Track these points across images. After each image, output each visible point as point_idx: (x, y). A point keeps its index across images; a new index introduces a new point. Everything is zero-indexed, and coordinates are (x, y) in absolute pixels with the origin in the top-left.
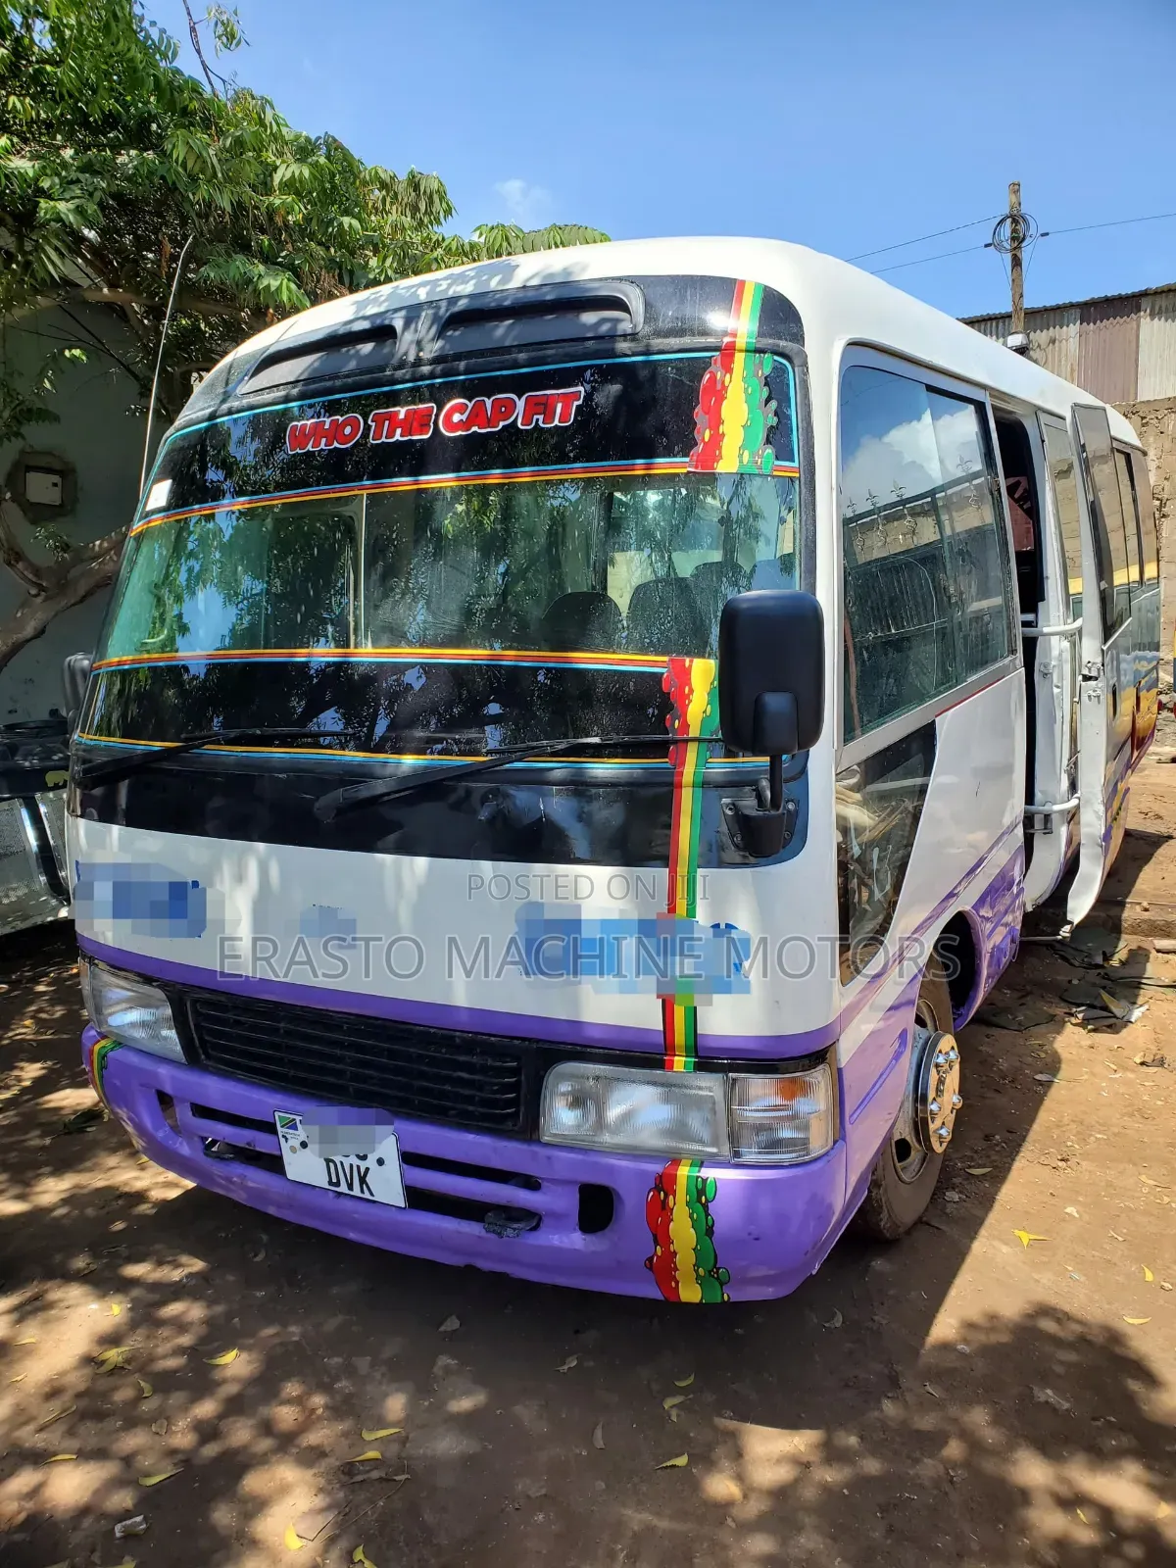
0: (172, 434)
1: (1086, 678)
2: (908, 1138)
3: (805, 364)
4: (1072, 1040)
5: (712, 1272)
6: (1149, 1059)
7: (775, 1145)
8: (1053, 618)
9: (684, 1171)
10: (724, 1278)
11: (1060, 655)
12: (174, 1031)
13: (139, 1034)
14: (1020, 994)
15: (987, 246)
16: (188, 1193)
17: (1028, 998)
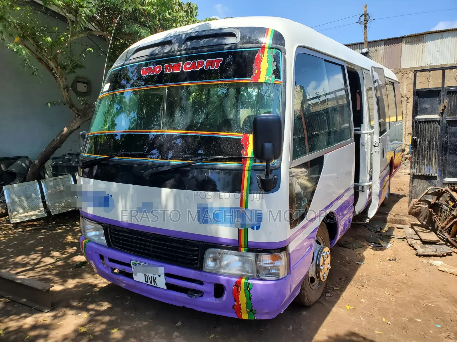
0: (111, 70)
1: (375, 146)
2: (314, 277)
3: (285, 52)
4: (369, 252)
5: (251, 310)
6: (391, 259)
7: (270, 274)
8: (365, 129)
9: (243, 281)
10: (255, 312)
11: (368, 139)
12: (104, 237)
13: (96, 239)
14: (354, 239)
15: (357, 23)
16: (109, 285)
17: (357, 240)
